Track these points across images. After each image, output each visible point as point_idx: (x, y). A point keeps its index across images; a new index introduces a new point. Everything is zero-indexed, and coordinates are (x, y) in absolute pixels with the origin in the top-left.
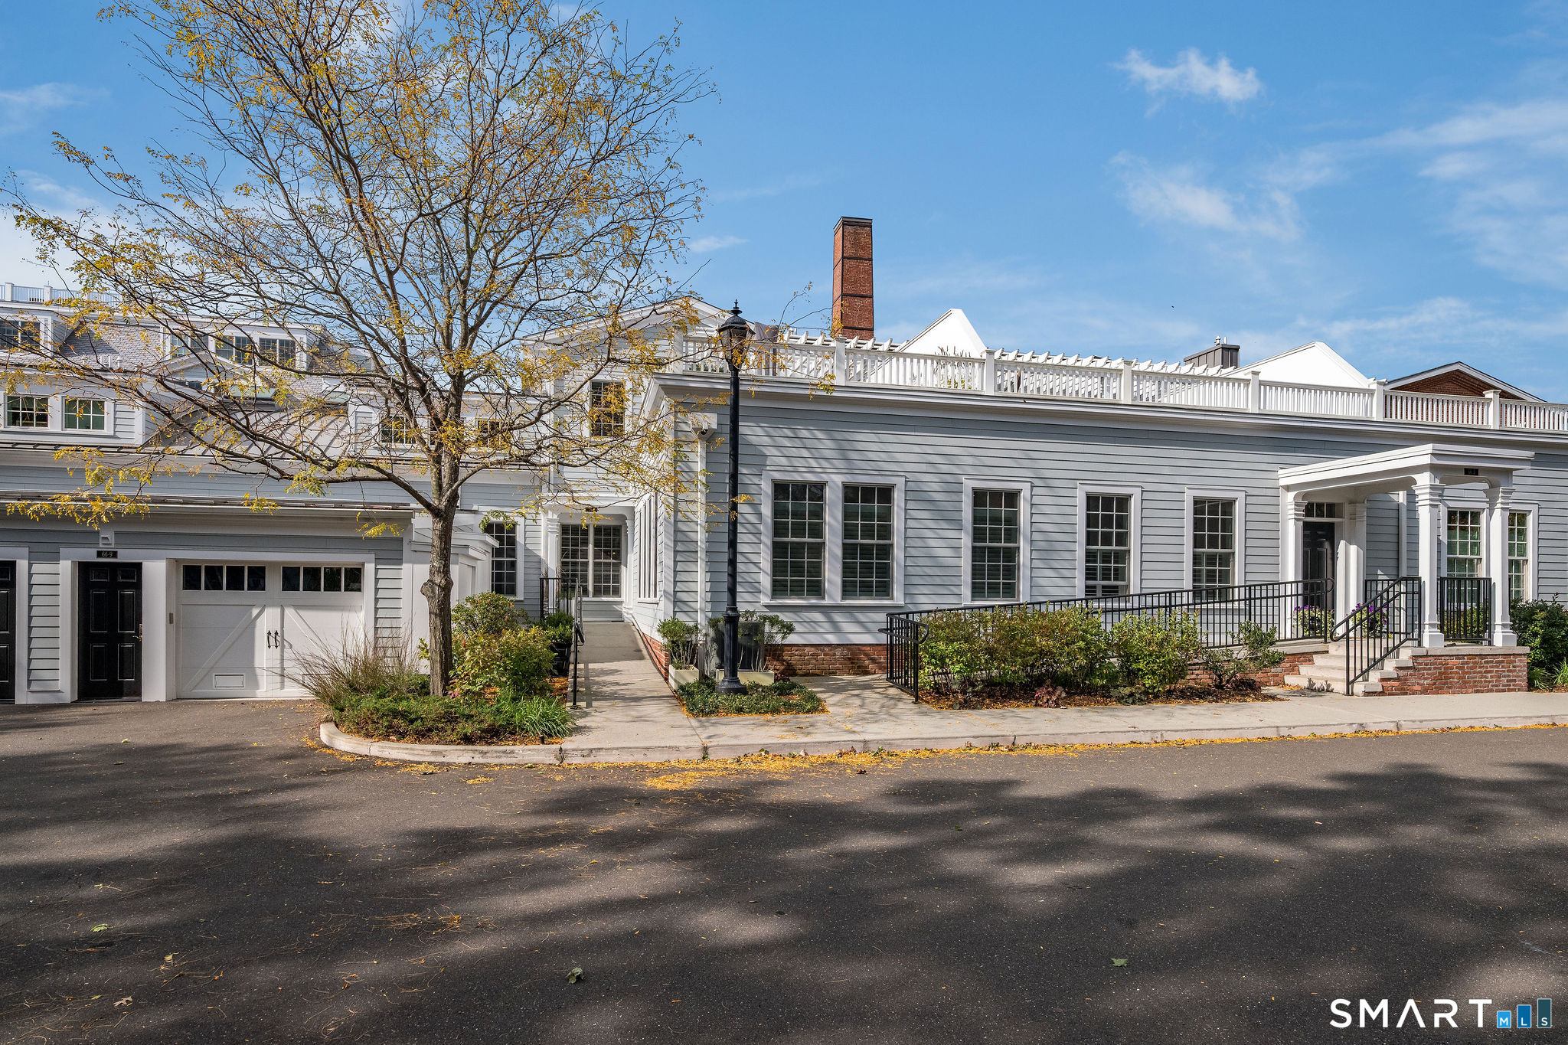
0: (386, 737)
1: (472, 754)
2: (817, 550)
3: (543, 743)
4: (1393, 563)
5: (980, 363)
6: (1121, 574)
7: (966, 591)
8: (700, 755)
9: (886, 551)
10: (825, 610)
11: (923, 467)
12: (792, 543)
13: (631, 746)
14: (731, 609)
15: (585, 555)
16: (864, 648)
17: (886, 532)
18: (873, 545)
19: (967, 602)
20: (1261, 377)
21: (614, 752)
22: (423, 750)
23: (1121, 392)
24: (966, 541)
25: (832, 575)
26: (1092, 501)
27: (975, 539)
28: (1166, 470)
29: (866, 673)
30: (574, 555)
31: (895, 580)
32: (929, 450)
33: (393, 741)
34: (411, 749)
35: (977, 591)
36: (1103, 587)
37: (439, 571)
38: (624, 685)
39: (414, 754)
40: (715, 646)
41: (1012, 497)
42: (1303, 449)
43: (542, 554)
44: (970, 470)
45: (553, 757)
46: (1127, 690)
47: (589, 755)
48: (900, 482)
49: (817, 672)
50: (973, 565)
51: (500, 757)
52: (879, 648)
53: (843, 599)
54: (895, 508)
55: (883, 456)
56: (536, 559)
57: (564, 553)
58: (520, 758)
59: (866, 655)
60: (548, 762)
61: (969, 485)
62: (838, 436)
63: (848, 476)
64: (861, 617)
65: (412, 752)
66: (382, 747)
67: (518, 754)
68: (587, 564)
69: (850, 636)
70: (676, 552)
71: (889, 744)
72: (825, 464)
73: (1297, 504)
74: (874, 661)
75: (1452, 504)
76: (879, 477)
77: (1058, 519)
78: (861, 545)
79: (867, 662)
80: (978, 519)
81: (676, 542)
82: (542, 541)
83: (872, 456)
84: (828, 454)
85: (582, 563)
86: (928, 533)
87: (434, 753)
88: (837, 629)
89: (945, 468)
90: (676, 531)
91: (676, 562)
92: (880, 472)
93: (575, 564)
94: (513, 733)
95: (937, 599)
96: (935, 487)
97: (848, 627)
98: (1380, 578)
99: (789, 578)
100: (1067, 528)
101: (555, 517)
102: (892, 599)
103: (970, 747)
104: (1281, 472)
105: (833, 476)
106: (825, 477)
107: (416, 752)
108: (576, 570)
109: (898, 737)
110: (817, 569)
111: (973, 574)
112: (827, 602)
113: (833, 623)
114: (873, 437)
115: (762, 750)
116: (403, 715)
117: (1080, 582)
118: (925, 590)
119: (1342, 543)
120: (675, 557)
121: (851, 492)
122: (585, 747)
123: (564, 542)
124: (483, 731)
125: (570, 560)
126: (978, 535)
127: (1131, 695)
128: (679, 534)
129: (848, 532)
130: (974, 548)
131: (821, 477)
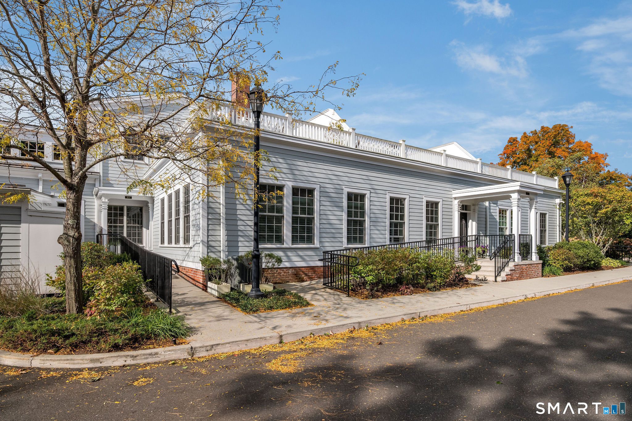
0: (44, 351)
1: (124, 359)
2: (280, 219)
3: (175, 344)
4: (484, 229)
5: (349, 134)
6: (401, 233)
7: (345, 240)
8: (278, 341)
9: (311, 221)
10: (284, 250)
11: (327, 181)
12: (268, 216)
13: (238, 340)
14: (256, 250)
15: (122, 222)
16: (302, 269)
17: (311, 211)
18: (305, 218)
19: (345, 245)
20: (447, 153)
21: (227, 345)
22: (82, 360)
23: (401, 153)
24: (345, 217)
25: (287, 232)
26: (392, 199)
27: (348, 216)
28: (417, 188)
29: (303, 281)
30: (115, 222)
31: (315, 234)
32: (329, 172)
33: (51, 354)
34: (72, 360)
35: (349, 240)
36: (394, 238)
37: (73, 228)
38: (182, 294)
39: (74, 364)
40: (238, 271)
41: (363, 196)
42: (460, 183)
43: (96, 221)
44: (346, 183)
45: (186, 354)
46: (432, 285)
47: (211, 350)
48: (317, 187)
49: (280, 281)
50: (348, 228)
51: (147, 358)
52: (309, 268)
53: (292, 244)
54: (315, 200)
55: (310, 174)
56: (92, 224)
57: (109, 221)
58: (162, 357)
59: (303, 272)
60: (183, 358)
61: (346, 190)
62: (289, 162)
63: (294, 182)
64: (301, 253)
65: (73, 362)
66: (43, 360)
67: (160, 354)
68: (123, 227)
69: (296, 263)
70: (208, 219)
71: (370, 323)
72: (283, 176)
73: (459, 205)
74: (306, 275)
75: (500, 207)
76: (308, 184)
77: (380, 208)
78: (300, 217)
79: (303, 276)
80: (349, 207)
81: (208, 213)
82: (96, 214)
83: (305, 173)
84: (285, 171)
85: (120, 226)
86: (329, 213)
87: (92, 361)
88: (290, 260)
89: (336, 182)
90: (209, 207)
91: (208, 225)
92: (309, 182)
93: (115, 227)
94: (149, 338)
95: (333, 244)
96: (332, 190)
97: (295, 259)
98: (481, 235)
99: (266, 234)
100: (383, 212)
101: (107, 200)
102: (314, 244)
103: (403, 320)
104: (453, 191)
105: (287, 182)
106: (283, 183)
107: (76, 362)
108: (116, 230)
109: (374, 319)
110: (279, 230)
111: (348, 232)
112: (285, 246)
113: (287, 256)
114: (305, 164)
115: (311, 334)
116: (58, 333)
117: (388, 236)
118: (328, 240)
119: (470, 221)
120: (208, 222)
121: (295, 191)
122: (208, 344)
123: (109, 215)
124: (130, 339)
125: (113, 224)
126: (349, 214)
127: (434, 287)
128: (210, 209)
129: (295, 211)
130: (348, 220)
131: (281, 182)
